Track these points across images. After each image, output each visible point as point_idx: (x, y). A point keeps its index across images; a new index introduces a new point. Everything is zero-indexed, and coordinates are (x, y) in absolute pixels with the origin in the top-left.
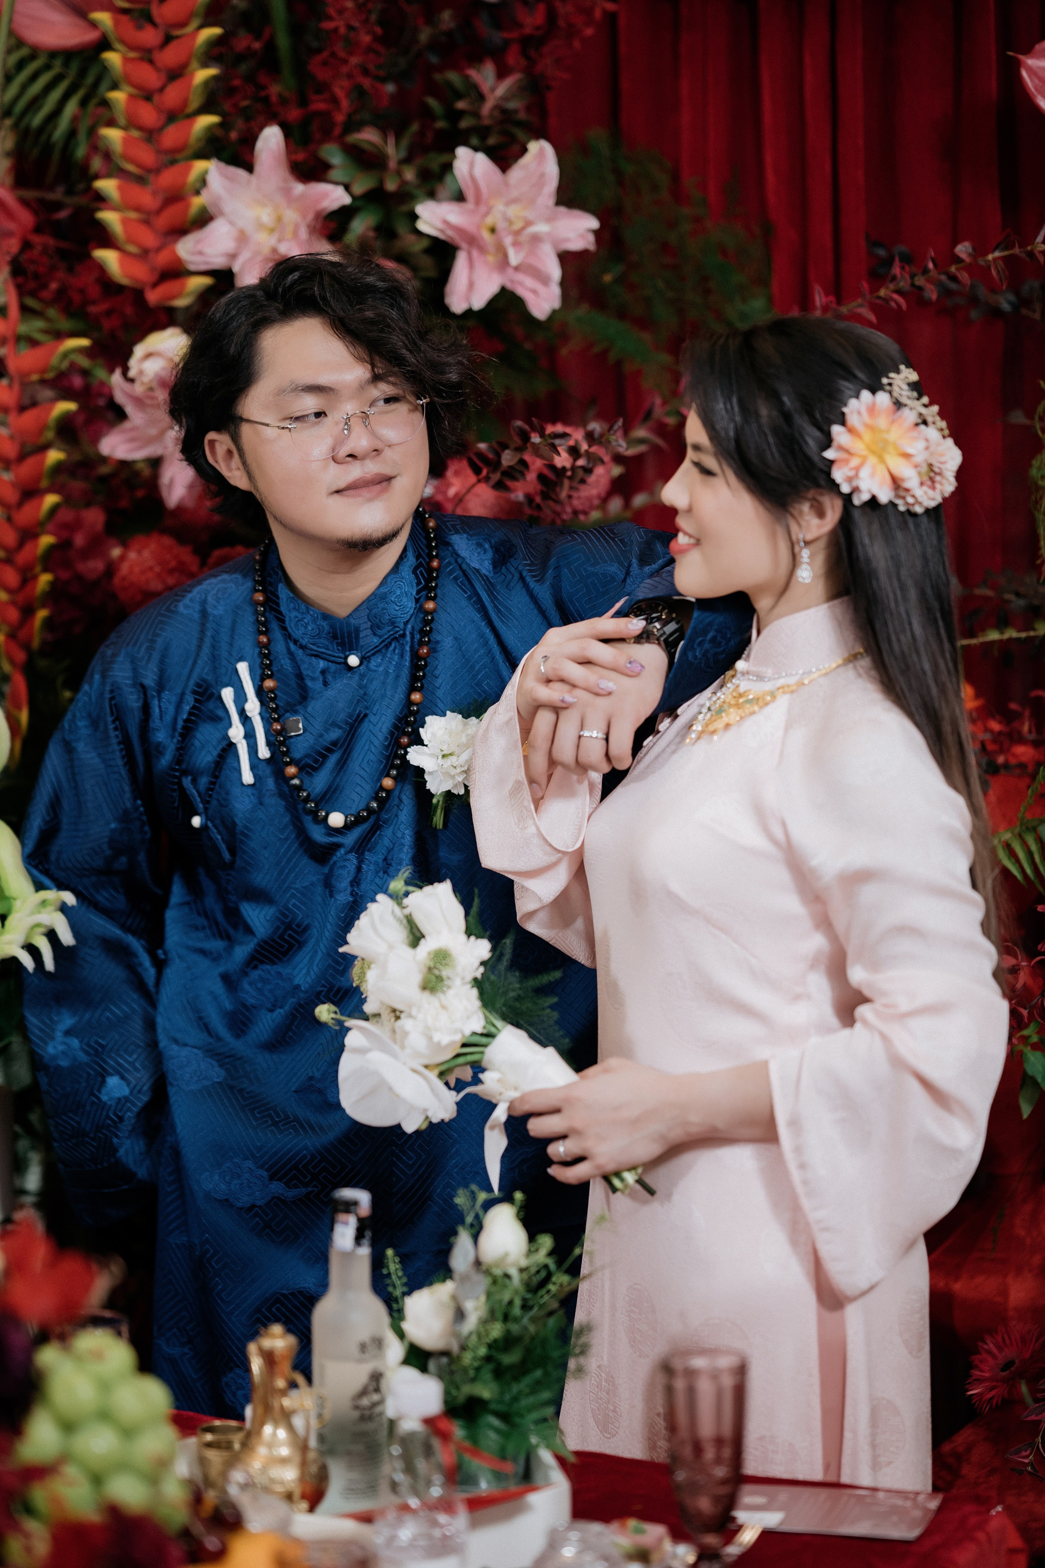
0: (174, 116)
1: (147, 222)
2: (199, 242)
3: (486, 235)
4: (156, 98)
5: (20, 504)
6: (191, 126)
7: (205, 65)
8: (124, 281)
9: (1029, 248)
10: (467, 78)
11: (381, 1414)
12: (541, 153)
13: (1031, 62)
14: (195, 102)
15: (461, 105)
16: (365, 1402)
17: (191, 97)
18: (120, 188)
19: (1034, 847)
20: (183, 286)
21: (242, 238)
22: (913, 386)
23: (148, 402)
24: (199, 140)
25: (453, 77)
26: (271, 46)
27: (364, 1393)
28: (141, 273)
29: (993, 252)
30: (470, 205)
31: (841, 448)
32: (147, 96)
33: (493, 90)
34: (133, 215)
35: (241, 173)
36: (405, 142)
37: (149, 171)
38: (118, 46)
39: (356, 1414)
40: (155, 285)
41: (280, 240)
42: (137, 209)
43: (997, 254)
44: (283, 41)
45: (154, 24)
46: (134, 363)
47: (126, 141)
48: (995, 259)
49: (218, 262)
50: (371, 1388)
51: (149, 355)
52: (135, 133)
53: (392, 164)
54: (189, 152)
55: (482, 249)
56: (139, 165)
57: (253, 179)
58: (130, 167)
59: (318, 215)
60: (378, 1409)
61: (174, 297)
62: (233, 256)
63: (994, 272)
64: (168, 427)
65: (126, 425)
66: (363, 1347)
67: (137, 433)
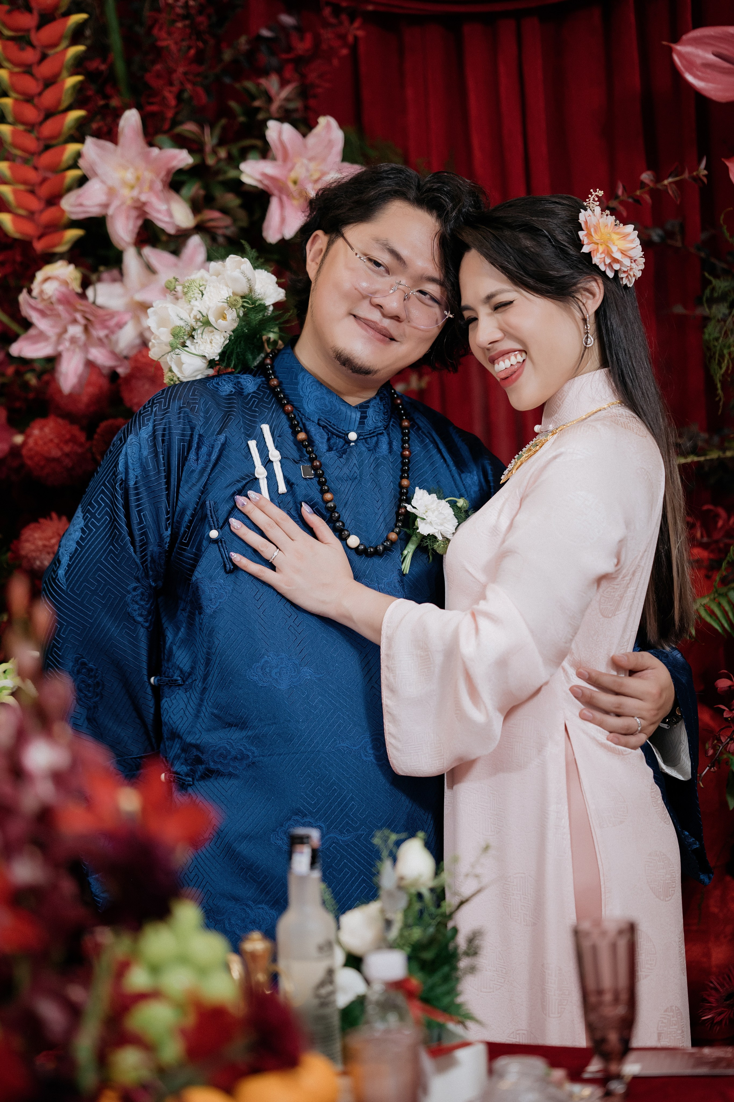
0: (50, 114)
1: (32, 192)
2: (79, 196)
3: (291, 185)
4: (36, 100)
6: (64, 119)
7: (73, 74)
8: (17, 236)
9: (695, 174)
10: (258, 85)
11: (334, 1002)
12: (328, 125)
13: (679, 48)
14: (66, 102)
15: (257, 103)
16: (323, 991)
17: (63, 98)
18: (11, 168)
19: (727, 608)
20: (62, 237)
21: (111, 192)
23: (48, 312)
24: (70, 129)
25: (249, 85)
26: (111, 68)
27: (322, 984)
28: (29, 229)
29: (667, 178)
30: (280, 162)
32: (28, 99)
33: (278, 94)
34: (21, 187)
35: (109, 145)
36: (217, 131)
37: (32, 154)
38: (6, 64)
39: (316, 1002)
40: (40, 237)
41: (140, 192)
42: (25, 182)
43: (670, 180)
44: (120, 67)
45: (33, 46)
46: (36, 286)
47: (14, 133)
48: (670, 183)
49: (94, 211)
50: (327, 980)
51: (47, 279)
52: (21, 128)
53: (208, 148)
54: (62, 139)
55: (290, 195)
56: (24, 150)
57: (119, 149)
58: (18, 152)
59: (168, 172)
60: (332, 997)
61: (55, 245)
62: (106, 206)
63: (670, 192)
64: (65, 331)
65: (32, 332)
66: (321, 948)
67: (42, 336)
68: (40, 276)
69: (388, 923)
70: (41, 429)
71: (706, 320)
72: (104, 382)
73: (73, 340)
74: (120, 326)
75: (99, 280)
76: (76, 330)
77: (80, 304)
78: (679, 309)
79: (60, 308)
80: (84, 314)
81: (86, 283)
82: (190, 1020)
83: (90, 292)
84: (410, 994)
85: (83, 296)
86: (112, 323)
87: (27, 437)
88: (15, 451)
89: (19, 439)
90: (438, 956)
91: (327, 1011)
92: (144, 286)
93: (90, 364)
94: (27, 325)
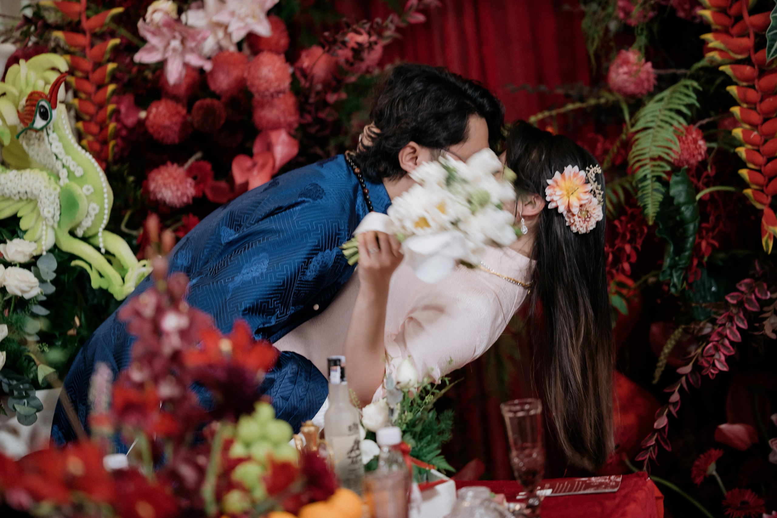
5: (94, 70)
11: (361, 460)
16: (353, 454)
22: (597, 175)
23: (157, 33)
27: (352, 451)
31: (556, 182)
39: (350, 461)
46: (148, 16)
50: (355, 447)
51: (154, 11)
60: (359, 458)
64: (168, 44)
65: (147, 46)
66: (350, 428)
67: (153, 49)
68: (150, 9)
69: (392, 411)
70: (157, 108)
71: (583, 14)
72: (196, 74)
73: (174, 50)
74: (204, 39)
75: (189, 8)
76: (176, 43)
77: (178, 27)
78: (567, 7)
79: (165, 30)
80: (180, 33)
81: (180, 11)
82: (269, 473)
83: (183, 17)
84: (405, 452)
85: (178, 20)
86: (199, 37)
87: (149, 113)
88: (141, 123)
89: (143, 115)
90: (423, 429)
91: (357, 466)
92: (218, 11)
93: (186, 65)
94: (144, 41)
